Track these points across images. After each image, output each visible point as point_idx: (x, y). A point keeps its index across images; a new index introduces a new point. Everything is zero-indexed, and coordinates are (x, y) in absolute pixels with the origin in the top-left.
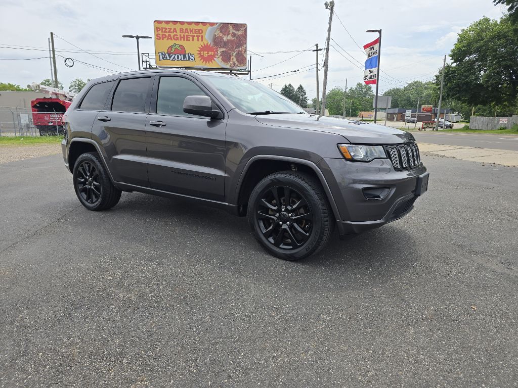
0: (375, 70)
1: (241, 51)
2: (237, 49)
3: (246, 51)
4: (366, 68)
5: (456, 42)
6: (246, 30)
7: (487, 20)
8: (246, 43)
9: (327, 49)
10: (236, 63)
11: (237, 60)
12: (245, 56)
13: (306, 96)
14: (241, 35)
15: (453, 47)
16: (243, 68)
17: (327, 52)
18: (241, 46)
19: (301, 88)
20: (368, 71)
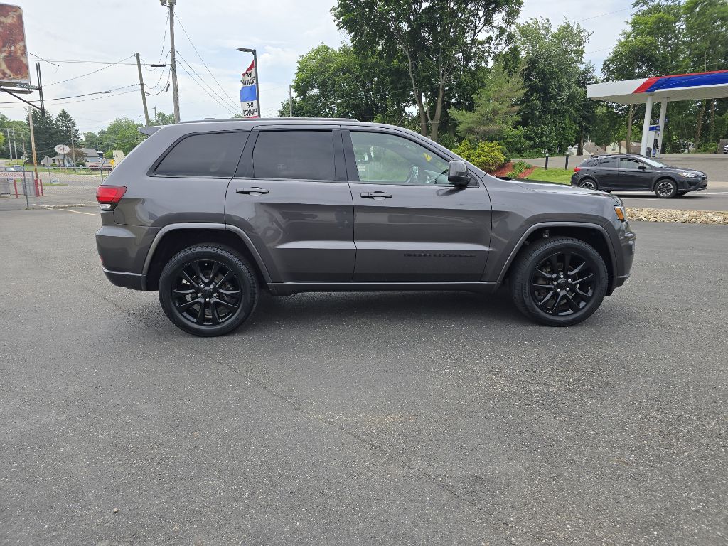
0: (255, 102)
1: (15, 53)
2: (5, 49)
3: (24, 53)
4: (242, 100)
5: (297, 71)
6: (20, 17)
7: (326, 49)
8: (23, 39)
9: (173, 66)
10: (8, 71)
11: (9, 67)
12: (25, 62)
13: (76, 128)
14: (11, 24)
15: (295, 77)
16: (23, 81)
17: (174, 70)
18: (14, 43)
19: (64, 115)
20: (245, 103)
